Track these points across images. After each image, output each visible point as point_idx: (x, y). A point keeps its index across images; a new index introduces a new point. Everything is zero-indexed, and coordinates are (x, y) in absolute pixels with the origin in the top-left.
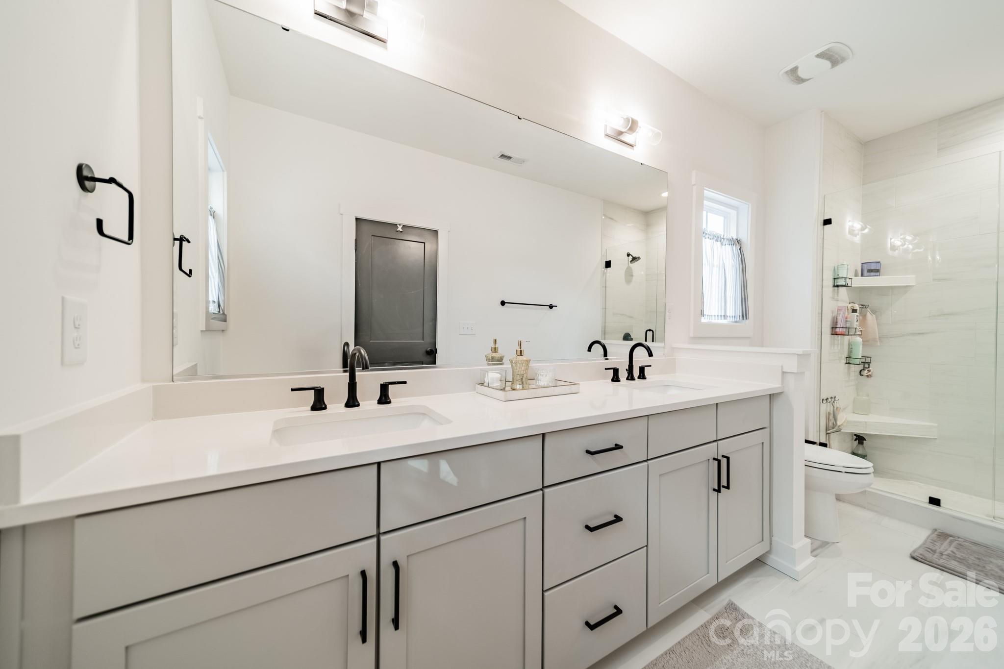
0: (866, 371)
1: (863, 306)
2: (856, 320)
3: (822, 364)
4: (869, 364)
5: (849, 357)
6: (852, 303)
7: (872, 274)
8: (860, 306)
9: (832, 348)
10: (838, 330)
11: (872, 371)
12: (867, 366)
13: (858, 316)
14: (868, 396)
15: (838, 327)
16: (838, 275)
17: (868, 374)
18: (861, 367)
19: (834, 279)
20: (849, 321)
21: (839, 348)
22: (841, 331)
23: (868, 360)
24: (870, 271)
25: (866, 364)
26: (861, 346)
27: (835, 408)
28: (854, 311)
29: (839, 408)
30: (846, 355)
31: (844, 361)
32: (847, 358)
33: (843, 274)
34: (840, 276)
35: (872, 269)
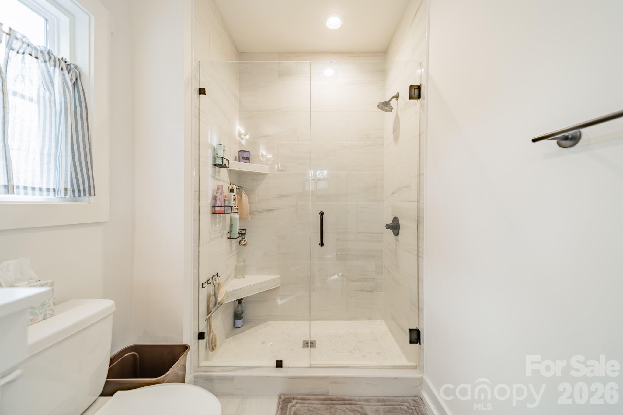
0: (243, 242)
1: (240, 188)
2: (232, 199)
3: (200, 247)
4: (245, 234)
5: (230, 232)
6: (233, 184)
7: (245, 161)
8: (238, 187)
9: (214, 227)
10: (217, 209)
11: (246, 240)
12: (243, 237)
13: (234, 195)
14: (244, 261)
15: (217, 205)
16: (217, 154)
17: (244, 244)
18: (240, 238)
19: (214, 157)
20: (227, 200)
21: (221, 225)
22: (219, 209)
23: (243, 232)
24: (244, 158)
25: (242, 235)
26: (238, 222)
27: (217, 286)
28: (232, 191)
29: (220, 284)
30: (228, 230)
31: (226, 236)
32: (228, 233)
33: (221, 154)
34: (219, 155)
35: (244, 157)
